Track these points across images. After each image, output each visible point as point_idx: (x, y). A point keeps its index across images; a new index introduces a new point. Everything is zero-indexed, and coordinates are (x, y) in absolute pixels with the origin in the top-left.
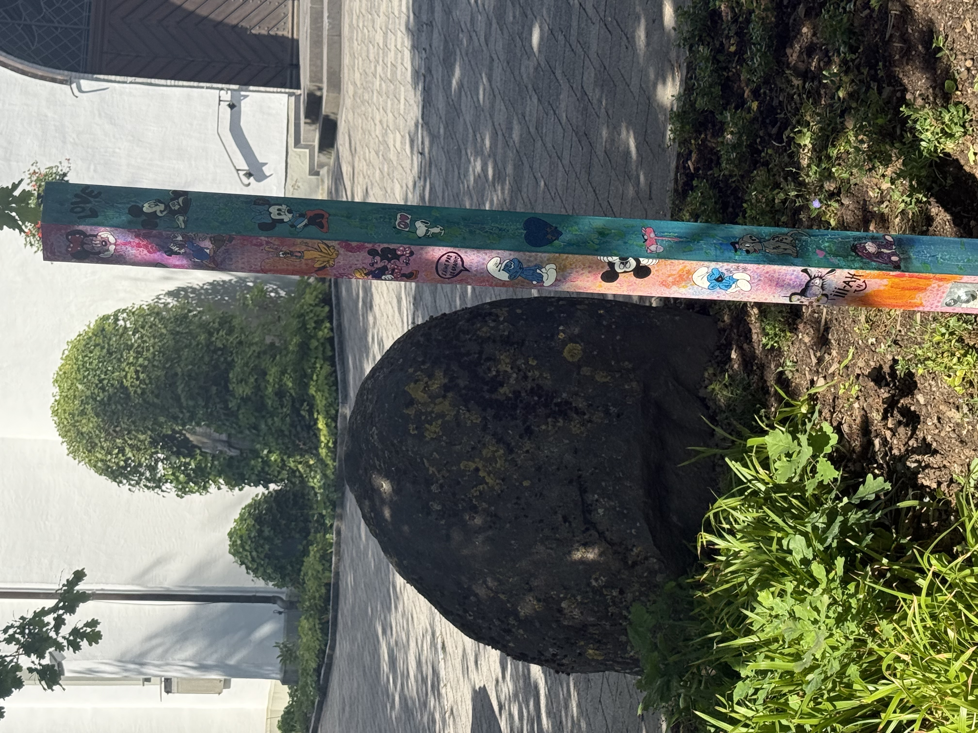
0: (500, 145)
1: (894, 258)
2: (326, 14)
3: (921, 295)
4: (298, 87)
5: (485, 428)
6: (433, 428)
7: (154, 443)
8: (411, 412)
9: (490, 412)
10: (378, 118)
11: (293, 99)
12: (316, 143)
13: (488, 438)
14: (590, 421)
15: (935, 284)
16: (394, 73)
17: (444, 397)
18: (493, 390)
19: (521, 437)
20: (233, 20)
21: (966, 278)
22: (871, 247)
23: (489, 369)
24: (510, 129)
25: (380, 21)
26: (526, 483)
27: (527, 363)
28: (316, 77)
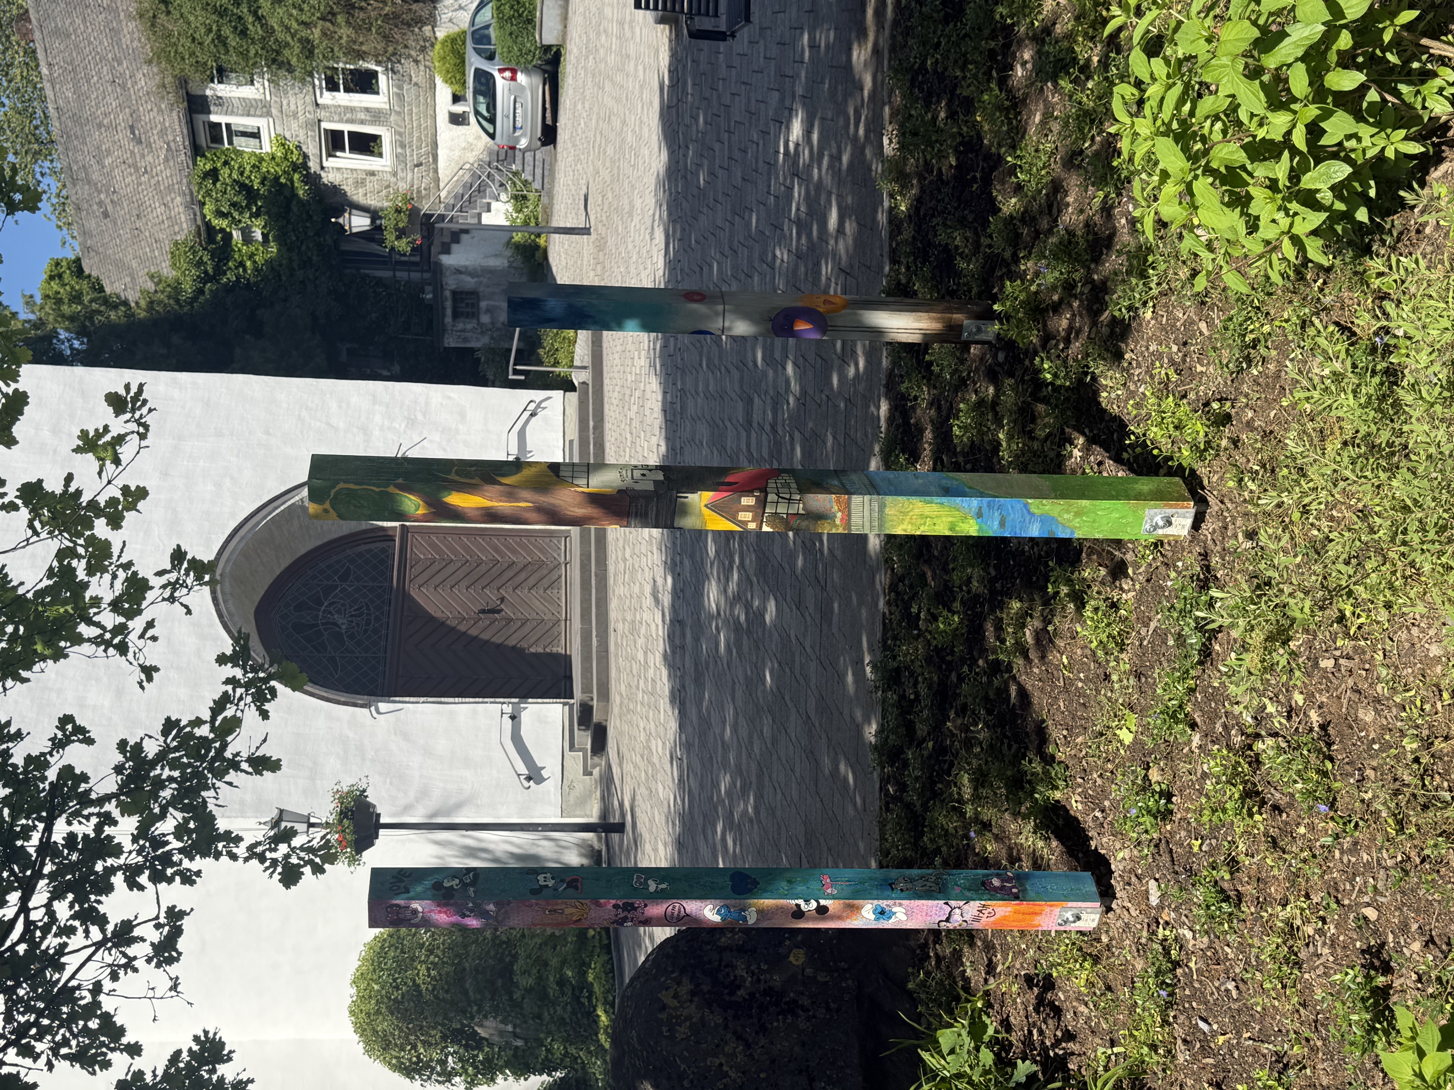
0: (744, 757)
1: (1014, 890)
2: (594, 633)
3: (1039, 918)
4: (572, 697)
5: (726, 1027)
6: (682, 1029)
7: (444, 1038)
8: (663, 1016)
9: (731, 1012)
10: (642, 726)
11: (567, 708)
12: (589, 746)
13: (729, 1036)
14: (814, 1017)
15: (1047, 909)
16: (654, 687)
17: (691, 1001)
18: (732, 993)
19: (757, 1033)
20: (511, 642)
21: (1070, 904)
22: (996, 882)
23: (728, 974)
24: (751, 743)
25: (641, 642)
26: (762, 1075)
27: (759, 968)
28: (587, 689)
